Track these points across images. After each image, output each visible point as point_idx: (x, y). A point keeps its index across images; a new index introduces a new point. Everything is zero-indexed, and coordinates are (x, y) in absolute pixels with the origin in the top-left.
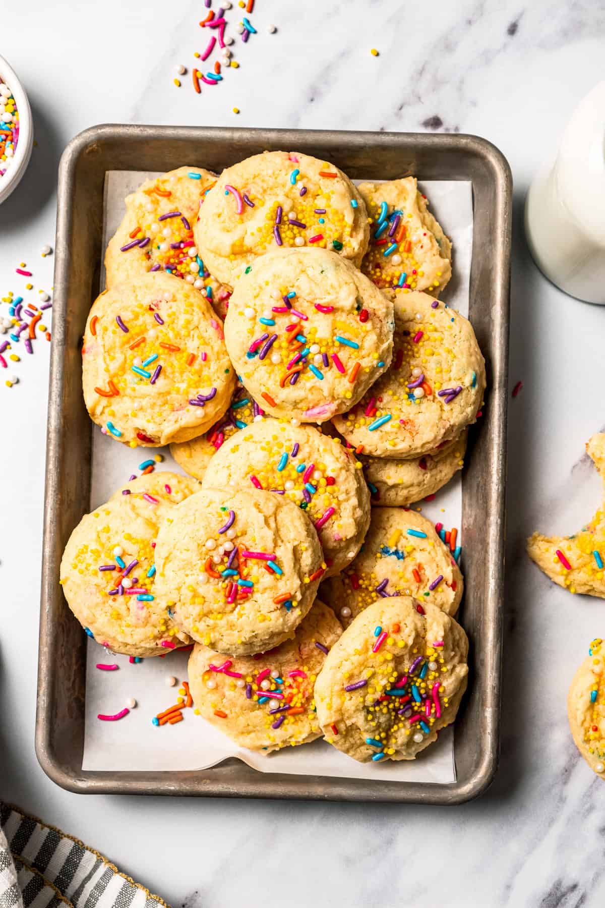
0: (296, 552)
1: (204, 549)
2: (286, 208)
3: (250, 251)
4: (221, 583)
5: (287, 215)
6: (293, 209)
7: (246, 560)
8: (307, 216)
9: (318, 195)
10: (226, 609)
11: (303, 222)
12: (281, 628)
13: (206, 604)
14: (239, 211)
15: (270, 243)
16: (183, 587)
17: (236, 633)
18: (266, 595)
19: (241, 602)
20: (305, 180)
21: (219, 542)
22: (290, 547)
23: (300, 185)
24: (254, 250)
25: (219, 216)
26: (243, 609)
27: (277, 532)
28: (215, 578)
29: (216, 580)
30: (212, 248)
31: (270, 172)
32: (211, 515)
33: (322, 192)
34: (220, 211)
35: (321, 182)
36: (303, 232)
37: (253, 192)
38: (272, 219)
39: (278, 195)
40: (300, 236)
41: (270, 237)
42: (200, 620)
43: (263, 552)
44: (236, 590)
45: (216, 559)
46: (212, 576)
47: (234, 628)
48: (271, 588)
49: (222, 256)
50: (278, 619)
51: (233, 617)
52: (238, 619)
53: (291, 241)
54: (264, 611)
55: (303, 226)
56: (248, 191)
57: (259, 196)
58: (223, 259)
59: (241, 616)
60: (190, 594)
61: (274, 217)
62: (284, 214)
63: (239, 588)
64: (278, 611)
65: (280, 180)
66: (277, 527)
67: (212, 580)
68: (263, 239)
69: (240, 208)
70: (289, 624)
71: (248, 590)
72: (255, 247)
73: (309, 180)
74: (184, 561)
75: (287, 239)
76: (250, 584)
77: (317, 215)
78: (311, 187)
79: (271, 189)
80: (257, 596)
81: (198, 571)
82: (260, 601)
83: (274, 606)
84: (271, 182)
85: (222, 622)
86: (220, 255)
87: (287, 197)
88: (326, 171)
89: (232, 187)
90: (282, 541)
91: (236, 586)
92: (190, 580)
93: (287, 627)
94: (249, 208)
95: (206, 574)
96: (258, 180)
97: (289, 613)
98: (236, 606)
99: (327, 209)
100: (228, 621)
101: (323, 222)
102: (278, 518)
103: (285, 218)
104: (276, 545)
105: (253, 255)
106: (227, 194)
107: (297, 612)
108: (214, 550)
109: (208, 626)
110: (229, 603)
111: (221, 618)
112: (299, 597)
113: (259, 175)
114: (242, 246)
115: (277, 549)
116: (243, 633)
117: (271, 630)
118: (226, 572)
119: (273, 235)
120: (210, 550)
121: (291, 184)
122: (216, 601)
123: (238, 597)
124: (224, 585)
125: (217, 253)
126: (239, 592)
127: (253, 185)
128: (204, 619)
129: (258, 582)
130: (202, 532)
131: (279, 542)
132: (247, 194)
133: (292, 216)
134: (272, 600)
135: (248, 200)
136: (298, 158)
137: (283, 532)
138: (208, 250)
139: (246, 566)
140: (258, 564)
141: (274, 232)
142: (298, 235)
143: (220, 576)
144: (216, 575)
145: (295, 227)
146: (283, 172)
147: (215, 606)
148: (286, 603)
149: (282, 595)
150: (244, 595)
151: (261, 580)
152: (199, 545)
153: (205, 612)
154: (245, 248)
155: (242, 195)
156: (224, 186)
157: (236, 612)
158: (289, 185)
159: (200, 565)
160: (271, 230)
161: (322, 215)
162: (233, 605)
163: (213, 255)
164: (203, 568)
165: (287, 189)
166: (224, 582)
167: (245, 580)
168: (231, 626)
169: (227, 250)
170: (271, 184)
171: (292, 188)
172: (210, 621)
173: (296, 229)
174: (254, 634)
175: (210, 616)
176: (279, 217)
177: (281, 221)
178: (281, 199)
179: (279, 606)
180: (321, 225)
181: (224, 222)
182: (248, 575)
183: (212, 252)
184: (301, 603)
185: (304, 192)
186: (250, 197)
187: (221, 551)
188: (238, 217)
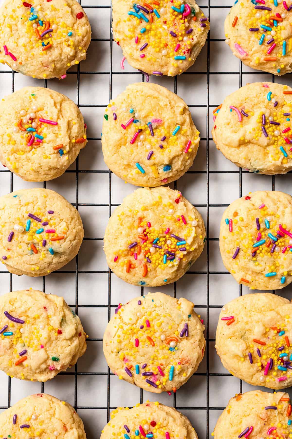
0: (69, 124)
1: (19, 115)
2: (267, 115)
3: (249, 142)
4: (25, 134)
5: (268, 119)
6: (270, 115)
7: (41, 124)
8: (279, 118)
9: (284, 105)
10: (27, 149)
11: (277, 121)
12: (55, 164)
13: (16, 145)
14: (240, 120)
15: (261, 136)
16: (5, 134)
17: (30, 164)
18: (49, 145)
19: (36, 147)
20: (275, 97)
21: (28, 112)
22: (66, 121)
23: (273, 101)
24: (252, 141)
25: (228, 124)
26: (36, 151)
27: (60, 111)
28: (23, 130)
29: (23, 132)
30: (227, 143)
31: (255, 95)
32: (25, 98)
33: (287, 104)
34: (229, 121)
35: (285, 97)
36: (278, 128)
37: (246, 107)
38: (260, 122)
39: (261, 108)
40: (277, 130)
41: (260, 133)
42: (12, 154)
43: (50, 120)
44: (33, 140)
45: (25, 121)
46: (21, 129)
47: (29, 161)
48: (52, 141)
49: (233, 147)
50: (54, 158)
51: (30, 155)
52: (32, 156)
53: (273, 134)
54: (47, 153)
55: (278, 124)
56: (243, 108)
57: (251, 110)
58: (234, 149)
59: (34, 154)
60: (8, 138)
61: (261, 121)
62: (266, 118)
63: (36, 139)
64: (55, 154)
65: (261, 99)
66: (61, 109)
67: (20, 131)
68: (257, 135)
69: (240, 118)
70: (60, 163)
71: (40, 141)
72: (252, 140)
73: (278, 97)
74: (7, 120)
75: (270, 133)
76: (41, 138)
77: (285, 117)
78: (280, 101)
79: (257, 105)
80: (45, 145)
81: (14, 126)
82: (46, 147)
83: (52, 151)
84: (256, 101)
85: (24, 157)
86: (232, 147)
87: (266, 108)
88: (286, 90)
89: (234, 106)
90: (63, 117)
91: (34, 138)
92: (9, 131)
93: (59, 165)
94: (245, 118)
95: (18, 128)
96: (248, 101)
97: (62, 157)
98: (32, 148)
99: (291, 113)
100: (27, 157)
101: (289, 120)
102: (62, 105)
103: (268, 121)
104: (58, 118)
105: (251, 144)
106: (231, 111)
107: (66, 157)
108: (24, 116)
109: (16, 158)
110: (29, 146)
111: (23, 154)
112: (68, 148)
113: (248, 97)
114: (244, 140)
115: (59, 120)
116: (34, 164)
117: (50, 164)
118: (29, 129)
119: (262, 131)
120: (22, 116)
121: (268, 101)
122: (22, 144)
123: (34, 144)
124: (27, 135)
125: (230, 145)
126: (35, 141)
127: (246, 104)
128: (14, 154)
129: (46, 137)
130: (19, 105)
131: (61, 116)
132: (243, 110)
133: (270, 119)
134: (52, 147)
135: (244, 113)
136: (268, 85)
137: (64, 112)
138: (224, 144)
139: (41, 128)
140: (46, 126)
141: (262, 130)
142: (275, 129)
143: (25, 130)
144: (23, 129)
145: (273, 125)
146: (262, 94)
147: (20, 147)
148: (60, 150)
149: (58, 145)
150: (38, 143)
151: (48, 136)
152: (16, 112)
153: (15, 150)
154: (246, 141)
155: (240, 111)
156: (229, 107)
157: (31, 152)
158: (267, 101)
159: (15, 122)
160: (261, 129)
161: (288, 116)
162: (30, 147)
163: (227, 147)
164: (16, 124)
165: (266, 104)
166: (27, 134)
167: (39, 135)
168: (28, 160)
169: (236, 143)
170: (256, 102)
171: (268, 103)
172: (17, 156)
173: (274, 127)
174: (40, 165)
175: (18, 153)
176: (264, 121)
177: (265, 123)
178: (263, 110)
179: (56, 151)
180: (288, 122)
181: (232, 127)
182: (41, 132)
183: (227, 145)
184: (68, 152)
185: (276, 105)
186: (245, 111)
187: (28, 117)
188: (240, 123)
